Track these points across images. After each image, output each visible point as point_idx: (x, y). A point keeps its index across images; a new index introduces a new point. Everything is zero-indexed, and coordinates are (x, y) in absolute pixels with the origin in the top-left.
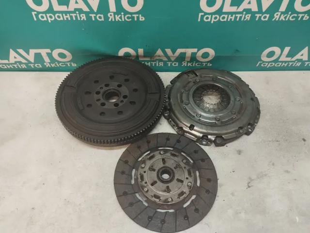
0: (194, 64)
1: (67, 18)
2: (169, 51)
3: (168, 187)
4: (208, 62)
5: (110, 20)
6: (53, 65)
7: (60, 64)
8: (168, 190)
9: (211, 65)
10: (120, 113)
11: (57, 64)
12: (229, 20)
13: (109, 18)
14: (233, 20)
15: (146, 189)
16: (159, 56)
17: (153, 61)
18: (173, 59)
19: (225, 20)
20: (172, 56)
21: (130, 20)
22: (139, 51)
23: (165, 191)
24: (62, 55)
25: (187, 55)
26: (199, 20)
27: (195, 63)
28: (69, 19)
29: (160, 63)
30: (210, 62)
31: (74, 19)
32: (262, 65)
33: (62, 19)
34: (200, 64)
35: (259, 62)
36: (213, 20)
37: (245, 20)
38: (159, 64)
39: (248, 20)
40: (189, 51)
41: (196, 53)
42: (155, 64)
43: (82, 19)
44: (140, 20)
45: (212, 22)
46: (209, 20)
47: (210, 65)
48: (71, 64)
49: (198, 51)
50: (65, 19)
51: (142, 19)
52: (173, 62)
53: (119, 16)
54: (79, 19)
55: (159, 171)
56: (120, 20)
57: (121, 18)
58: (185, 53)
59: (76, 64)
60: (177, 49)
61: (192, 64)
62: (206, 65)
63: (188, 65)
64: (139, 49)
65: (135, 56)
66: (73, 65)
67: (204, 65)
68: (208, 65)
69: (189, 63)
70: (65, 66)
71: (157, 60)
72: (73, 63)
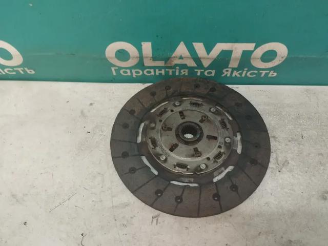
0: (245, 72)
2: (200, 48)
4: (270, 69)
7: (6, 70)
9: (275, 74)
16: (181, 58)
17: (171, 68)
18: (206, 64)
20: (204, 58)
22: (143, 47)
25: (233, 56)
27: (247, 71)
29: (182, 71)
34: (255, 74)
40: (238, 49)
41: (252, 52)
42: (174, 73)
47: (273, 74)
48: (24, 71)
49: (256, 48)
52: (206, 69)
58: (230, 52)
59: (34, 70)
60: (216, 44)
61: (239, 74)
62: (267, 74)
63: (233, 75)
64: (142, 43)
65: (137, 57)
66: (29, 72)
67: (263, 75)
68: (270, 75)
69: (235, 72)
70: (14, 73)
71: (177, 65)
72: (29, 69)
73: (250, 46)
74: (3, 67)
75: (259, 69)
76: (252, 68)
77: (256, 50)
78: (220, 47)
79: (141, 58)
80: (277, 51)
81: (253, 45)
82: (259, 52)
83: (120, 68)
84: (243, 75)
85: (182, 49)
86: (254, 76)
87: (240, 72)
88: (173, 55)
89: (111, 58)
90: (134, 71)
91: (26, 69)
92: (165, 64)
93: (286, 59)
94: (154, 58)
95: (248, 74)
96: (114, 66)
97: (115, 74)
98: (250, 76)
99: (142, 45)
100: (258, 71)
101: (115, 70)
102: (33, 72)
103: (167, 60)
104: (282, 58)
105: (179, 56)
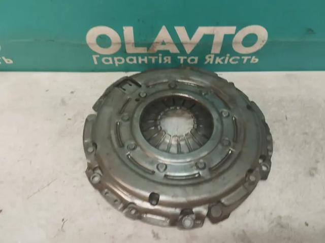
0: (227, 58)
4: (251, 55)
16: (163, 43)
17: (153, 55)
18: (189, 49)
20: (186, 43)
22: (125, 32)
25: (216, 40)
27: (230, 58)
29: (165, 58)
30: (256, 54)
38: (163, 60)
40: (220, 32)
41: (232, 36)
42: (157, 60)
47: (254, 60)
48: (1, 60)
49: (237, 31)
52: (188, 56)
59: (12, 59)
60: (197, 27)
61: (222, 60)
62: (249, 60)
63: (216, 62)
64: (124, 28)
65: (119, 43)
66: (7, 62)
67: (245, 61)
68: (252, 61)
69: (217, 58)
71: (159, 52)
72: (6, 58)
73: (231, 30)
75: (241, 55)
76: (234, 53)
77: (237, 34)
78: (202, 31)
79: (123, 44)
80: (257, 35)
81: (234, 28)
82: (240, 36)
83: (102, 56)
84: (226, 62)
85: (164, 34)
86: (237, 62)
87: (222, 58)
88: (156, 40)
89: (92, 44)
90: (116, 59)
91: (4, 58)
92: (148, 50)
93: (266, 43)
94: (137, 45)
95: (231, 60)
96: (96, 53)
97: (96, 63)
98: (233, 63)
99: (123, 30)
100: (241, 57)
101: (97, 58)
102: (11, 62)
103: (149, 45)
104: (263, 41)
105: (161, 41)
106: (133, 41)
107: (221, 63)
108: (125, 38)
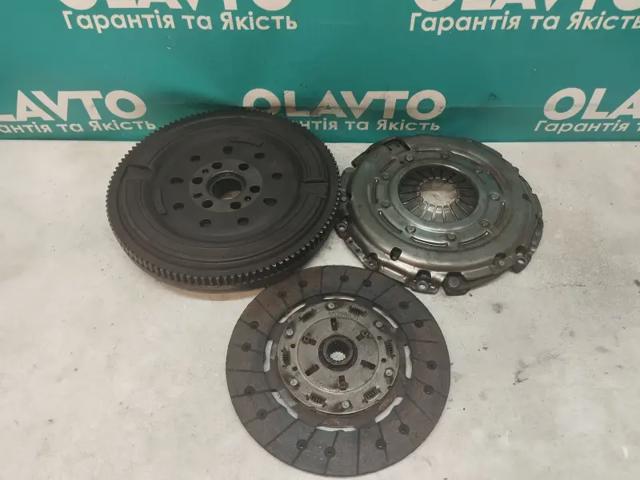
0: (402, 124)
1: (136, 25)
2: (348, 96)
3: (342, 379)
4: (431, 121)
5: (224, 28)
6: (107, 127)
7: (122, 124)
8: (342, 384)
9: (438, 127)
10: (242, 221)
11: (116, 125)
12: (474, 28)
13: (223, 23)
14: (483, 28)
15: (294, 382)
16: (328, 108)
17: (317, 119)
18: (357, 114)
19: (467, 28)
20: (354, 108)
21: (267, 27)
22: (285, 97)
23: (335, 387)
24: (125, 105)
25: (387, 105)
26: (412, 29)
27: (405, 124)
28: (140, 26)
29: (330, 123)
30: (436, 120)
31: (151, 26)
32: (546, 129)
33: (124, 25)
34: (415, 126)
35: (540, 122)
36: (441, 28)
37: (510, 27)
38: (328, 126)
39: (516, 27)
40: (392, 97)
41: (406, 101)
42: (321, 126)
43: (166, 26)
44: (288, 27)
45: (439, 33)
46: (433, 28)
47: (435, 127)
48: (143, 125)
49: (410, 96)
50: (132, 26)
51: (292, 25)
52: (357, 121)
53: (245, 18)
54: (160, 26)
55: (323, 344)
56: (246, 28)
57: (247, 23)
58: (383, 101)
61: (397, 126)
62: (428, 127)
63: (390, 129)
64: (285, 92)
65: (278, 107)
66: (148, 127)
68: (432, 128)
69: (391, 124)
70: (131, 128)
71: (324, 115)
72: (149, 122)
73: (403, 95)
74: (119, 120)
75: (418, 122)
76: (409, 119)
77: (411, 99)
78: (371, 96)
79: (283, 108)
80: (433, 100)
81: (407, 93)
82: (414, 101)
84: (402, 128)
85: (329, 99)
87: (397, 124)
88: (321, 104)
91: (146, 123)
93: (445, 109)
94: (298, 108)
95: (407, 126)
98: (410, 129)
100: (417, 124)
102: (153, 127)
104: (441, 108)
105: (327, 105)
106: (293, 104)
107: (396, 129)
108: (286, 101)
